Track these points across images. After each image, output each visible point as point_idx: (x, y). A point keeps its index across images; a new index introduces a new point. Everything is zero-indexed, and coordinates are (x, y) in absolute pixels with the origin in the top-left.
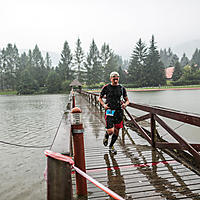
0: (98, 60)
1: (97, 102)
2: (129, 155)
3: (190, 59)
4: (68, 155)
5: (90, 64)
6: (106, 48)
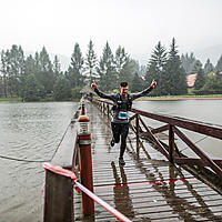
0: (112, 64)
1: (109, 111)
2: (144, 171)
3: (215, 65)
4: (69, 169)
5: (103, 69)
6: (121, 52)
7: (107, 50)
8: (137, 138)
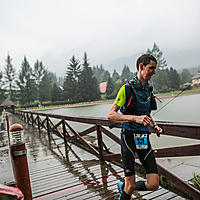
0: (31, 77)
1: (34, 121)
3: (120, 74)
5: (23, 82)
6: (38, 65)
7: (26, 64)
8: (66, 142)
